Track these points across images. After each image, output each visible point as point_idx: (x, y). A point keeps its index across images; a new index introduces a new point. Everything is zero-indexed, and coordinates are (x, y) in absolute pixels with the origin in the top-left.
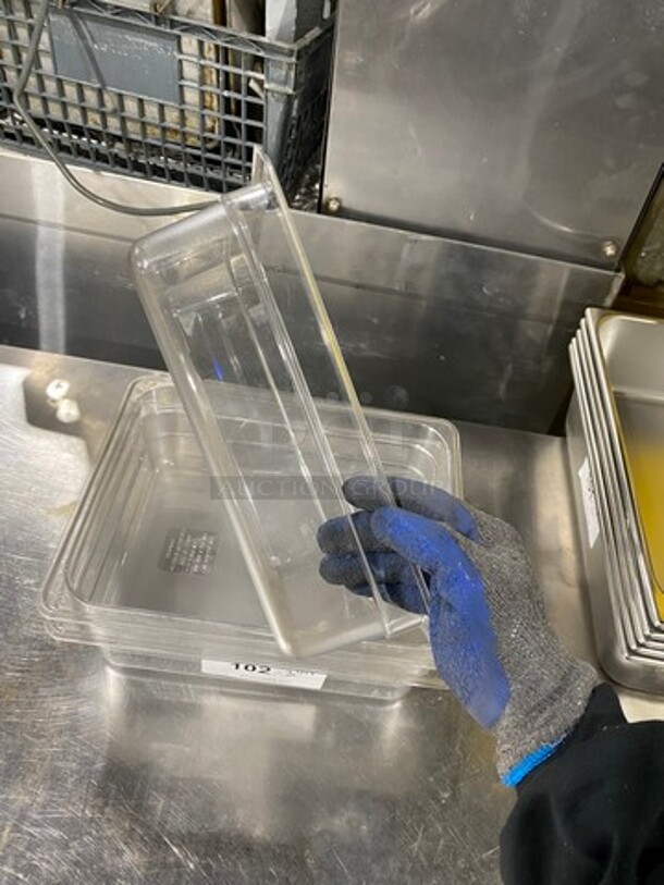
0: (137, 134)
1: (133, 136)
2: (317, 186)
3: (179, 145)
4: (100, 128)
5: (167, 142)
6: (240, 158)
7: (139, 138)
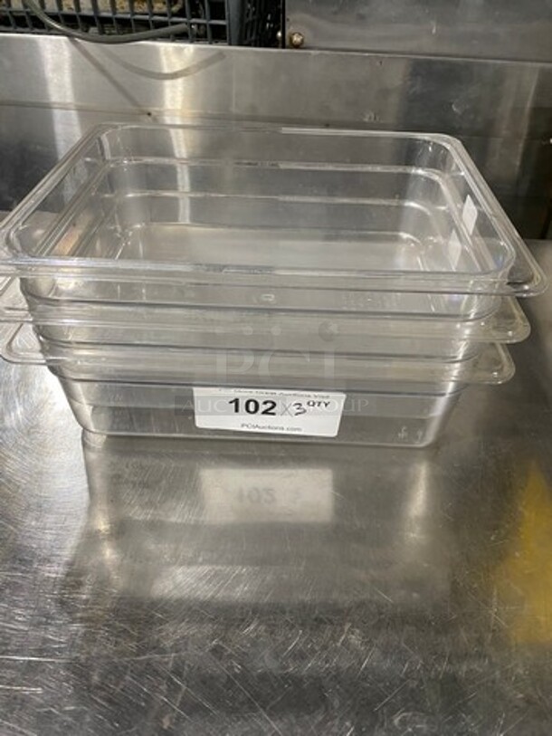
0: (108, 11)
1: (104, 14)
2: (279, 34)
3: (147, 14)
4: (74, 12)
5: (136, 14)
6: (205, 18)
7: (110, 15)
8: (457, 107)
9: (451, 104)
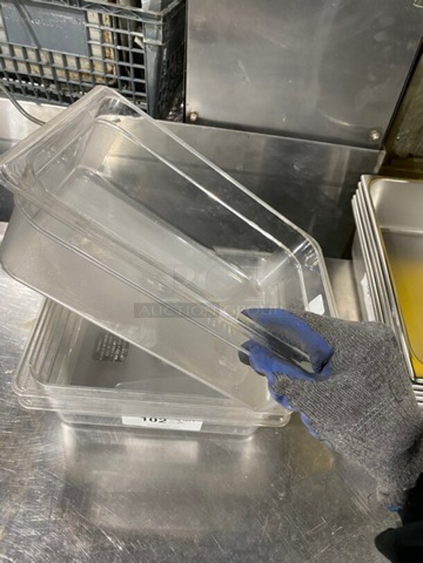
0: (63, 78)
1: (61, 80)
2: (182, 105)
3: (91, 83)
4: (39, 75)
5: (83, 82)
6: (131, 90)
7: (65, 80)
8: (297, 166)
9: (293, 164)
